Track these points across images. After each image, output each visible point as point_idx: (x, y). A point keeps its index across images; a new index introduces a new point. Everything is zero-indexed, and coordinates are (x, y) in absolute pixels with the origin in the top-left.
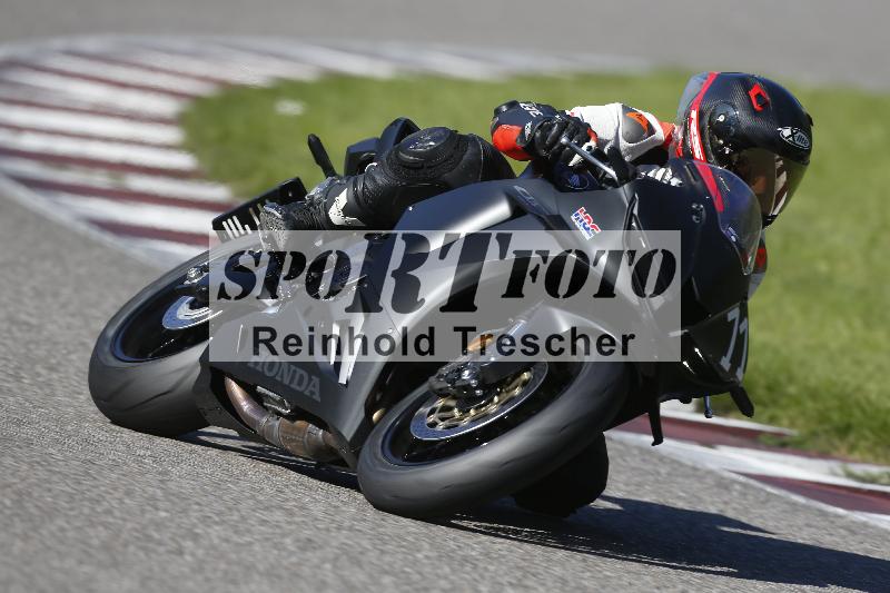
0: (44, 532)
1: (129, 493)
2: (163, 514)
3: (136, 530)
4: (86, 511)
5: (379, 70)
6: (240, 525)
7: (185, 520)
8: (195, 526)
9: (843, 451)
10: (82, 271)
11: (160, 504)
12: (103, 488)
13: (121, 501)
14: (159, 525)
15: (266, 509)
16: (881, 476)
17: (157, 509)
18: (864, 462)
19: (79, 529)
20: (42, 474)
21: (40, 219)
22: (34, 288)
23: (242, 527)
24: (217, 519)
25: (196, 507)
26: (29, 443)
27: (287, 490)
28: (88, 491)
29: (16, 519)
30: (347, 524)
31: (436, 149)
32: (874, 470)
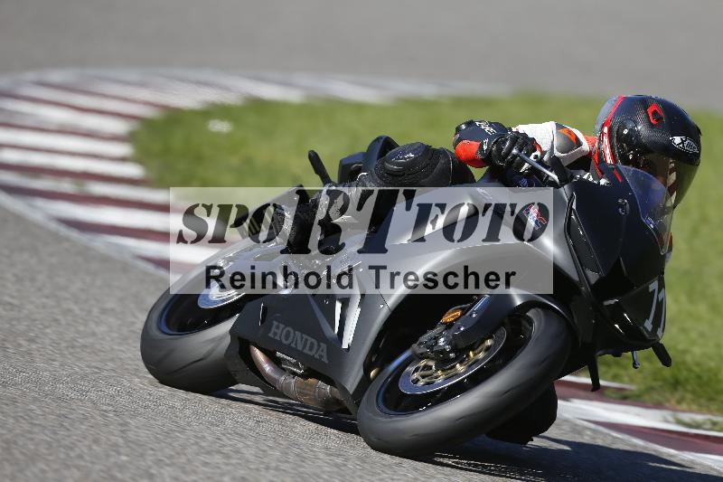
0: (29, 474)
1: (96, 441)
2: (124, 458)
3: (102, 471)
4: (62, 456)
5: (293, 96)
6: (187, 466)
7: (143, 463)
8: (150, 467)
9: (673, 402)
10: (54, 260)
11: (122, 450)
12: (75, 438)
13: (90, 448)
14: (121, 467)
15: (208, 453)
16: (704, 423)
17: (119, 454)
18: (691, 411)
19: (56, 471)
20: (26, 427)
21: (19, 219)
22: (15, 275)
23: (188, 468)
24: (168, 462)
25: (151, 452)
26: (14, 401)
27: (224, 438)
28: (63, 439)
29: (5, 463)
30: (273, 464)
31: (415, 159)
32: (699, 418)
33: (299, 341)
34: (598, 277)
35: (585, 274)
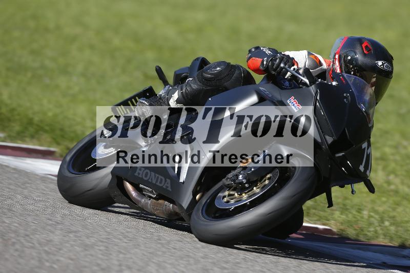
33: (153, 178)
34: (332, 140)
35: (325, 138)
